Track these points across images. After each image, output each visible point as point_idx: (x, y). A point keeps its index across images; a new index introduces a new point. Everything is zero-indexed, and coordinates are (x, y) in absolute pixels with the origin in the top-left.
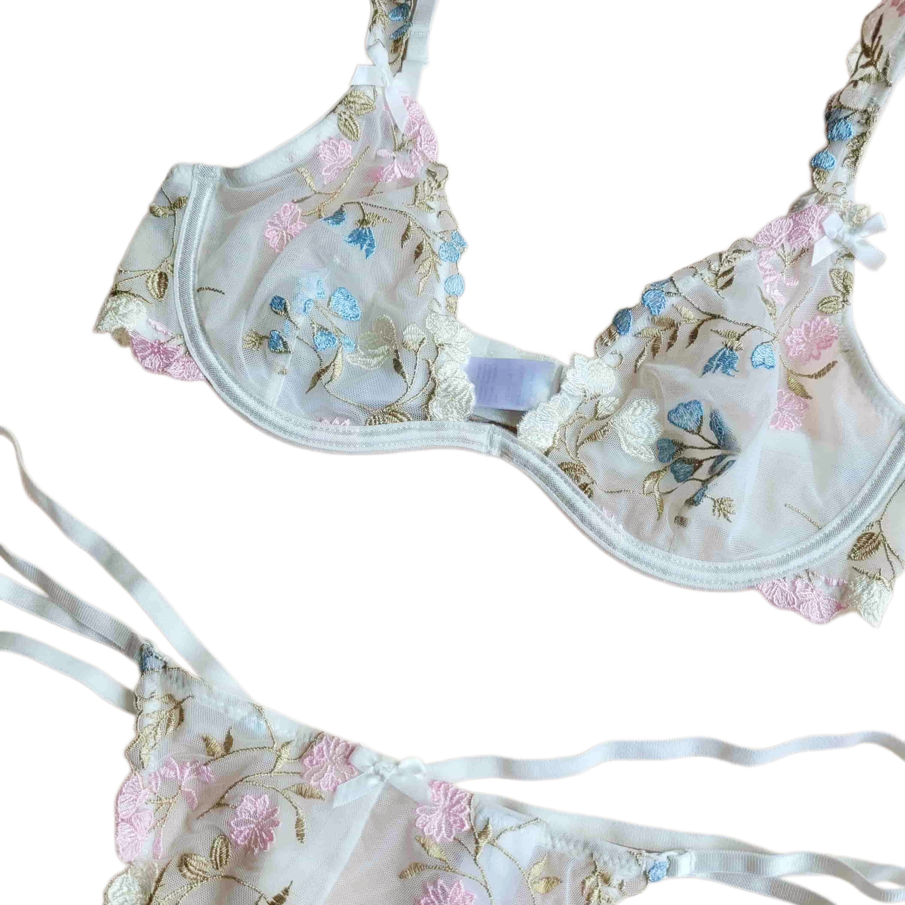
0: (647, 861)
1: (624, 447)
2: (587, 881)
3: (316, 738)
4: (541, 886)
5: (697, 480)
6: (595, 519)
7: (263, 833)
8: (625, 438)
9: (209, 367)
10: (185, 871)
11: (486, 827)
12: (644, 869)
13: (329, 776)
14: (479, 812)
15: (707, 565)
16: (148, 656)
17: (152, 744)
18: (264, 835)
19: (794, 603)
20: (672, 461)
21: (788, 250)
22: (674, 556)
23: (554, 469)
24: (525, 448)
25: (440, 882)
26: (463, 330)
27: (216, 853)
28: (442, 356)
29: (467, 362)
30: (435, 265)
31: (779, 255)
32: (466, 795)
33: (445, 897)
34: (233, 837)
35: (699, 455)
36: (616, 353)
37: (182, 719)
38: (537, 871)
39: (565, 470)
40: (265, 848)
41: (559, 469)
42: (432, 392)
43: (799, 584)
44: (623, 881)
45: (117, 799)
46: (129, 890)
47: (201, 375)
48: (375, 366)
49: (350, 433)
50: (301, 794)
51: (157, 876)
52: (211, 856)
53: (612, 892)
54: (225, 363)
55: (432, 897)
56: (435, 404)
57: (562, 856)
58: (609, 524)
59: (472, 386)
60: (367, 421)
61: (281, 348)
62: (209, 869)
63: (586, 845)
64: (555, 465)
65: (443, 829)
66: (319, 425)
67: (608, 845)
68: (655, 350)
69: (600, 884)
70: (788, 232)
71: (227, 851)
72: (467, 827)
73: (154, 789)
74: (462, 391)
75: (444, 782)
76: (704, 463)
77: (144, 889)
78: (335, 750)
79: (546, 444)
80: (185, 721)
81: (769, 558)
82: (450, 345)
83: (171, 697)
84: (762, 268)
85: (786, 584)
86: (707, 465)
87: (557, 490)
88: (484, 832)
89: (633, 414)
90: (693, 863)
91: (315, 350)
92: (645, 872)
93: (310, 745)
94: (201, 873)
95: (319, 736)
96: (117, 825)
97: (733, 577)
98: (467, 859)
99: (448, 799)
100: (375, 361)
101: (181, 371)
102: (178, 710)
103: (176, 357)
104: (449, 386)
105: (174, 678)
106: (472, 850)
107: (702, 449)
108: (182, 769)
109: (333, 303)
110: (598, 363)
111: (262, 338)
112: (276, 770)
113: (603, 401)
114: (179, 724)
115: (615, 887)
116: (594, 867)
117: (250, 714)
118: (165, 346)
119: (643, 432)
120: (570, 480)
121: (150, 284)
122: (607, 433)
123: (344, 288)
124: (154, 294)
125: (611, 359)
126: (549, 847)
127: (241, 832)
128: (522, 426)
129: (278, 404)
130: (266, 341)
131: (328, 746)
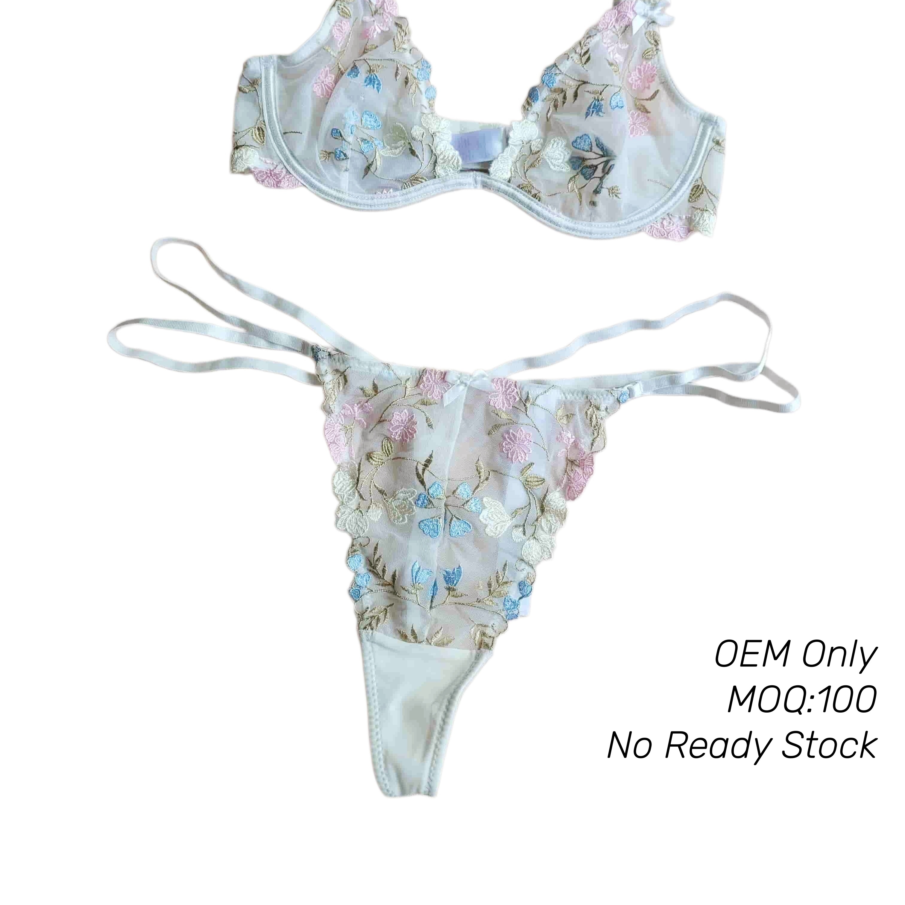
0: (617, 393)
1: (552, 167)
2: (588, 411)
3: (423, 372)
4: (565, 421)
5: (596, 177)
6: (546, 213)
7: (409, 430)
8: (551, 162)
9: (303, 178)
10: (371, 461)
11: (528, 396)
12: (616, 397)
13: (437, 390)
14: (522, 389)
15: (613, 224)
16: (319, 351)
17: (334, 399)
18: (411, 431)
19: (664, 234)
20: (580, 169)
21: (617, 27)
22: (593, 223)
23: (515, 189)
24: (496, 181)
25: (511, 431)
26: (443, 120)
27: (385, 448)
28: (437, 140)
29: (450, 139)
30: (418, 86)
31: (613, 32)
32: (513, 382)
33: (515, 439)
34: (393, 437)
35: (595, 163)
36: (534, 113)
37: (346, 381)
38: (560, 413)
39: (521, 188)
40: (413, 437)
41: (518, 189)
42: (436, 162)
43: (665, 223)
44: (607, 407)
45: (324, 433)
46: (344, 479)
47: (299, 183)
48: (398, 154)
49: (394, 196)
50: (424, 404)
51: (357, 468)
52: (383, 450)
53: (603, 413)
54: (312, 173)
55: (508, 440)
56: (439, 168)
57: (571, 403)
58: (554, 214)
59: (457, 153)
60: (402, 187)
61: (343, 156)
62: (384, 458)
63: (583, 393)
64: (515, 187)
65: (505, 403)
66: (375, 196)
67: (595, 390)
68: (556, 106)
69: (595, 411)
70: (615, 18)
71: (391, 445)
72: (518, 399)
73: (341, 423)
74: (453, 156)
75: (499, 379)
76: (599, 166)
77: (352, 477)
78: (435, 376)
79: (507, 176)
80: (348, 381)
81: (646, 212)
82: (439, 132)
83: (337, 371)
84: (605, 43)
85: (658, 225)
86: (600, 167)
87: (520, 202)
88: (527, 399)
89: (552, 147)
90: (642, 388)
91: (363, 154)
92: (617, 399)
93: (421, 377)
94: (380, 460)
95: (424, 371)
96: (329, 446)
97: (628, 227)
98: (522, 416)
99: (504, 387)
100: (398, 151)
101: (288, 184)
102: (343, 377)
103: (282, 176)
104: (445, 156)
105: (337, 360)
106: (523, 409)
107: (596, 159)
108: (353, 408)
109: (364, 121)
110: (526, 122)
111: (330, 153)
112: (407, 395)
113: (533, 143)
114: (345, 384)
115: (603, 411)
116: (590, 403)
117: (383, 369)
118: (274, 171)
119: (560, 155)
120: (526, 194)
121: (254, 136)
122: (540, 161)
123: (368, 111)
124: (258, 142)
125: (532, 117)
126: (564, 398)
127: (397, 433)
128: (491, 170)
129: (349, 190)
130: (332, 155)
131: (430, 374)
